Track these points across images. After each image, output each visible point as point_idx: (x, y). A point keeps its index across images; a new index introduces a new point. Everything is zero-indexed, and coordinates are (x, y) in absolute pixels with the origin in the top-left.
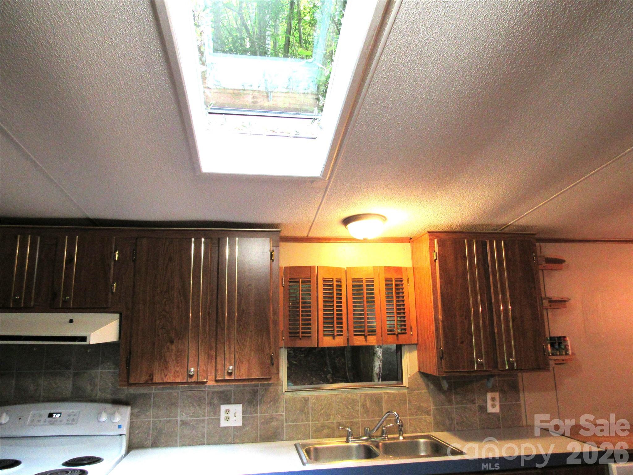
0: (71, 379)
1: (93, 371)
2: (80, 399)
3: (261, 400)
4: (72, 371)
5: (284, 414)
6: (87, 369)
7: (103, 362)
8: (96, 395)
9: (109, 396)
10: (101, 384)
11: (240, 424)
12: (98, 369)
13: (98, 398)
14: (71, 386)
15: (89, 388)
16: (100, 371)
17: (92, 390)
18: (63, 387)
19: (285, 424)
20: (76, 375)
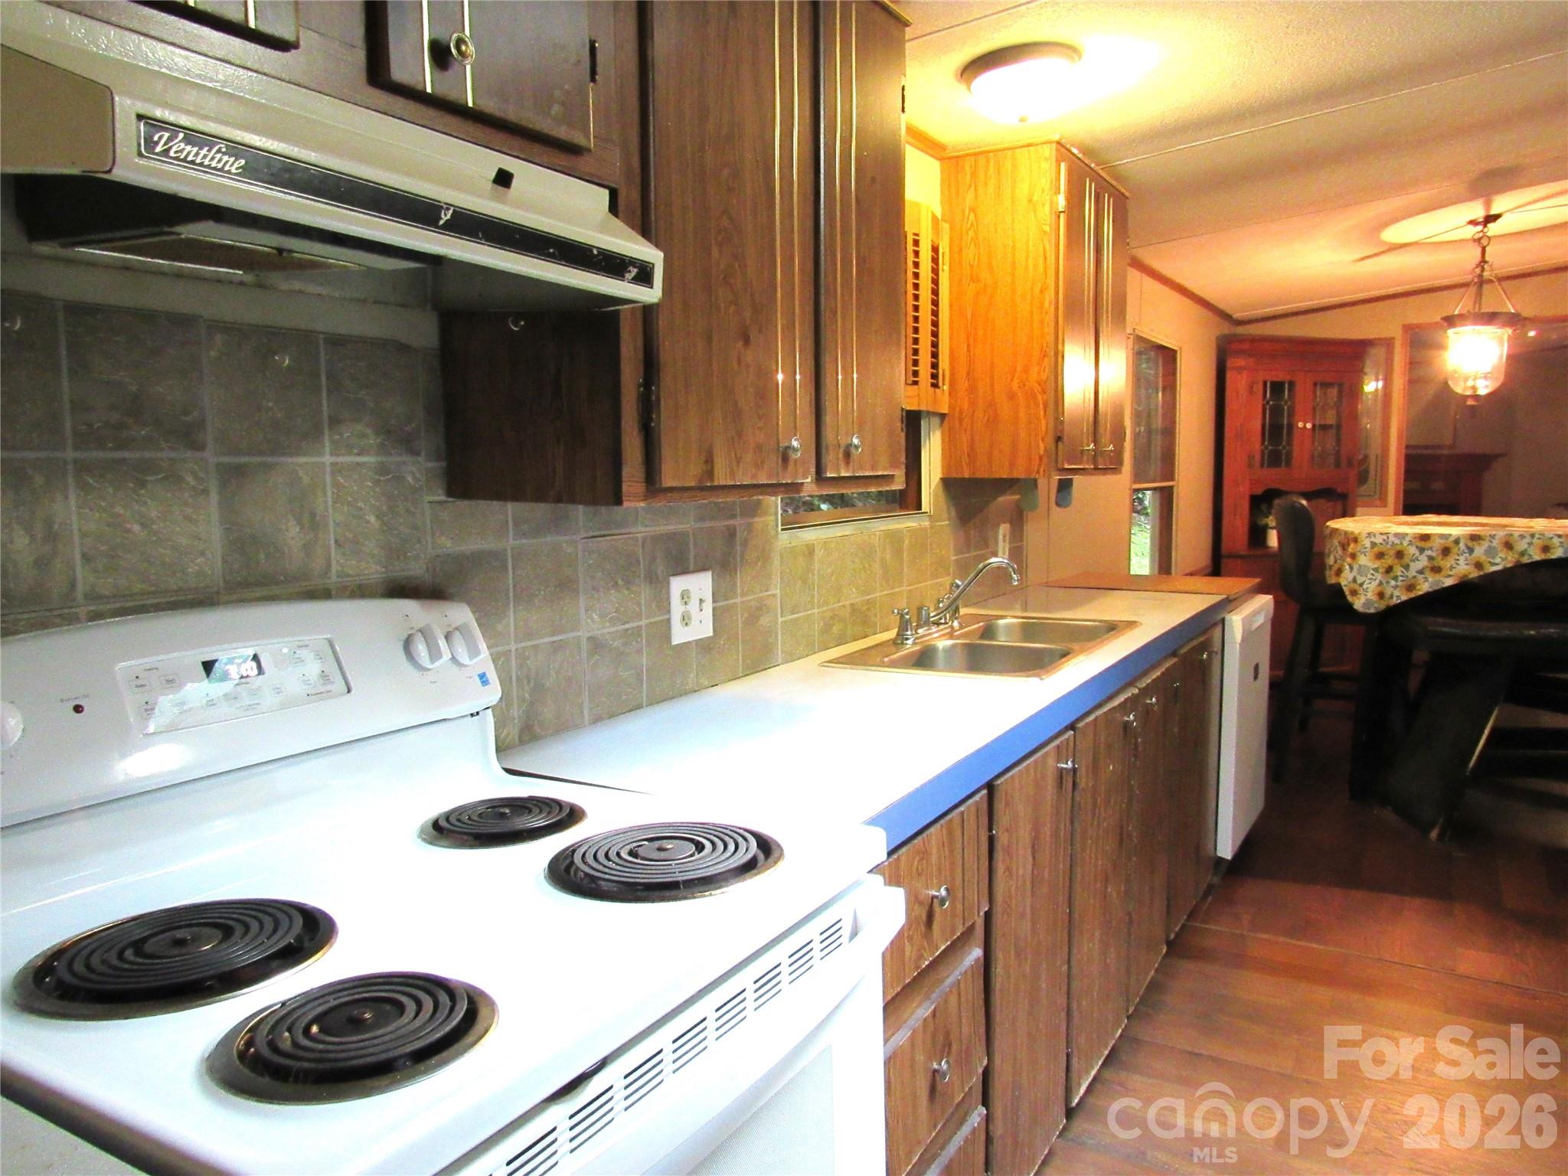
0: (214, 497)
1: (302, 460)
2: (264, 592)
3: (742, 558)
4: (212, 457)
5: (778, 591)
6: (277, 449)
7: (335, 421)
8: (329, 565)
9: (373, 571)
10: (340, 518)
11: (707, 631)
12: (321, 454)
13: (334, 578)
14: (216, 533)
15: (292, 535)
16: (328, 459)
17: (308, 549)
18: (185, 542)
19: (780, 620)
20: (233, 476)
